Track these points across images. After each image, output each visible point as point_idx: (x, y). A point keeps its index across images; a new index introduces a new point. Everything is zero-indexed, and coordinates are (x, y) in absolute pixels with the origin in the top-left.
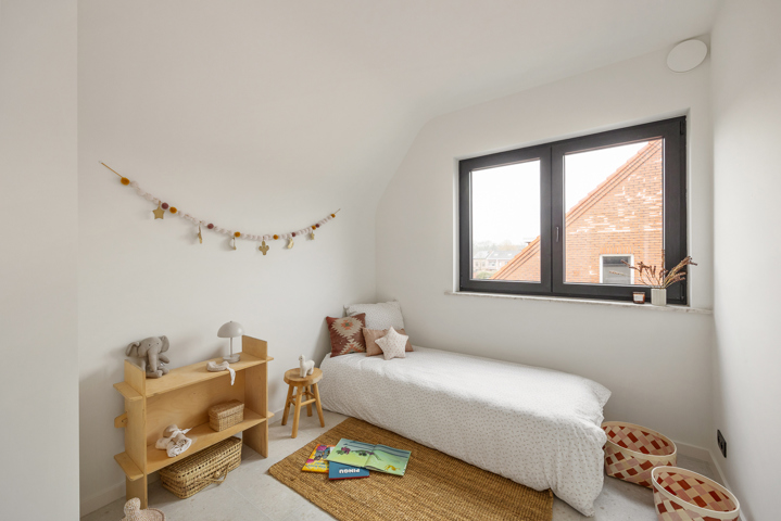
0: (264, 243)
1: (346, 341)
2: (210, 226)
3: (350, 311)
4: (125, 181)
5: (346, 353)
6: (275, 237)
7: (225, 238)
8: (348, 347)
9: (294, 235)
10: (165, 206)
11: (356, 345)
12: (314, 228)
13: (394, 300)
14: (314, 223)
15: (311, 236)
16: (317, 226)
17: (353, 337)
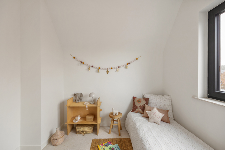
0: (108, 70)
1: (137, 108)
2: (92, 66)
3: (145, 96)
4: (74, 58)
5: (136, 112)
6: (112, 68)
7: (96, 69)
8: (137, 110)
9: (119, 67)
10: (82, 62)
11: (141, 110)
12: (127, 64)
13: (169, 95)
14: (128, 63)
15: (126, 68)
16: (129, 63)
17: (140, 107)
